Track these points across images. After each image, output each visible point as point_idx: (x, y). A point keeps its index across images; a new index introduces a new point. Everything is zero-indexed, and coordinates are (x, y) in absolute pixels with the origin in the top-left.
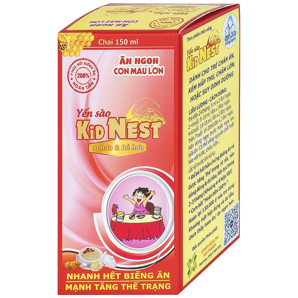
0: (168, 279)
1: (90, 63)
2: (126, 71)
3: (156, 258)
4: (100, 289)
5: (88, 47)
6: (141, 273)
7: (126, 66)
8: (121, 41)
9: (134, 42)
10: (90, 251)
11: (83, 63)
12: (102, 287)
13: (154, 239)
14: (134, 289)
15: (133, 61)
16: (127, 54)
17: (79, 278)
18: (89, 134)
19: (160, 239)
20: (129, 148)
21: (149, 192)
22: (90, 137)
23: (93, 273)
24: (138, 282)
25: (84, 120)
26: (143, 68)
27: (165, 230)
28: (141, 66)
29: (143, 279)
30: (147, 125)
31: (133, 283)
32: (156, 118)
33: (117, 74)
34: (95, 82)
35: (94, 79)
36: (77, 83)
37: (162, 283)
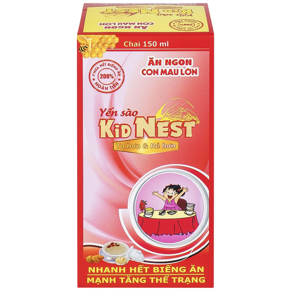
0: (202, 273)
1: (114, 64)
2: (156, 72)
3: (189, 253)
4: (126, 282)
5: (112, 49)
6: (172, 267)
7: (155, 67)
8: (149, 43)
9: (164, 44)
10: (114, 245)
11: (107, 64)
12: (128, 280)
13: (186, 235)
14: (164, 282)
15: (163, 62)
16: (156, 56)
17: (102, 272)
18: (114, 133)
19: (193, 234)
20: (159, 146)
21: (181, 189)
22: (114, 135)
23: (118, 266)
24: (168, 276)
25: (108, 119)
26: (175, 70)
27: (199, 226)
28: (173, 67)
29: (175, 272)
30: (180, 124)
31: (163, 277)
32: (189, 117)
33: (145, 74)
34: (120, 82)
35: (119, 80)
36: (100, 84)
37: (195, 277)
